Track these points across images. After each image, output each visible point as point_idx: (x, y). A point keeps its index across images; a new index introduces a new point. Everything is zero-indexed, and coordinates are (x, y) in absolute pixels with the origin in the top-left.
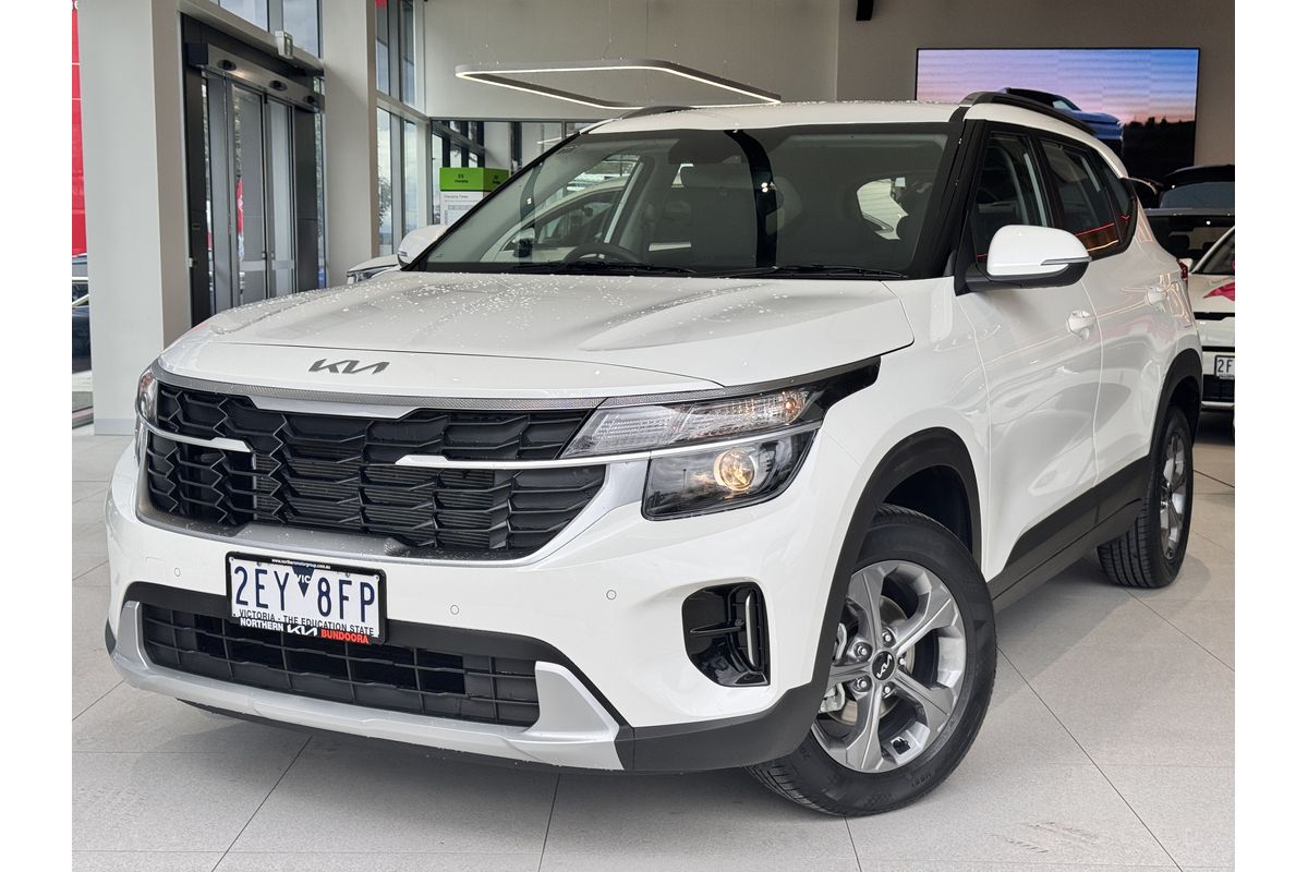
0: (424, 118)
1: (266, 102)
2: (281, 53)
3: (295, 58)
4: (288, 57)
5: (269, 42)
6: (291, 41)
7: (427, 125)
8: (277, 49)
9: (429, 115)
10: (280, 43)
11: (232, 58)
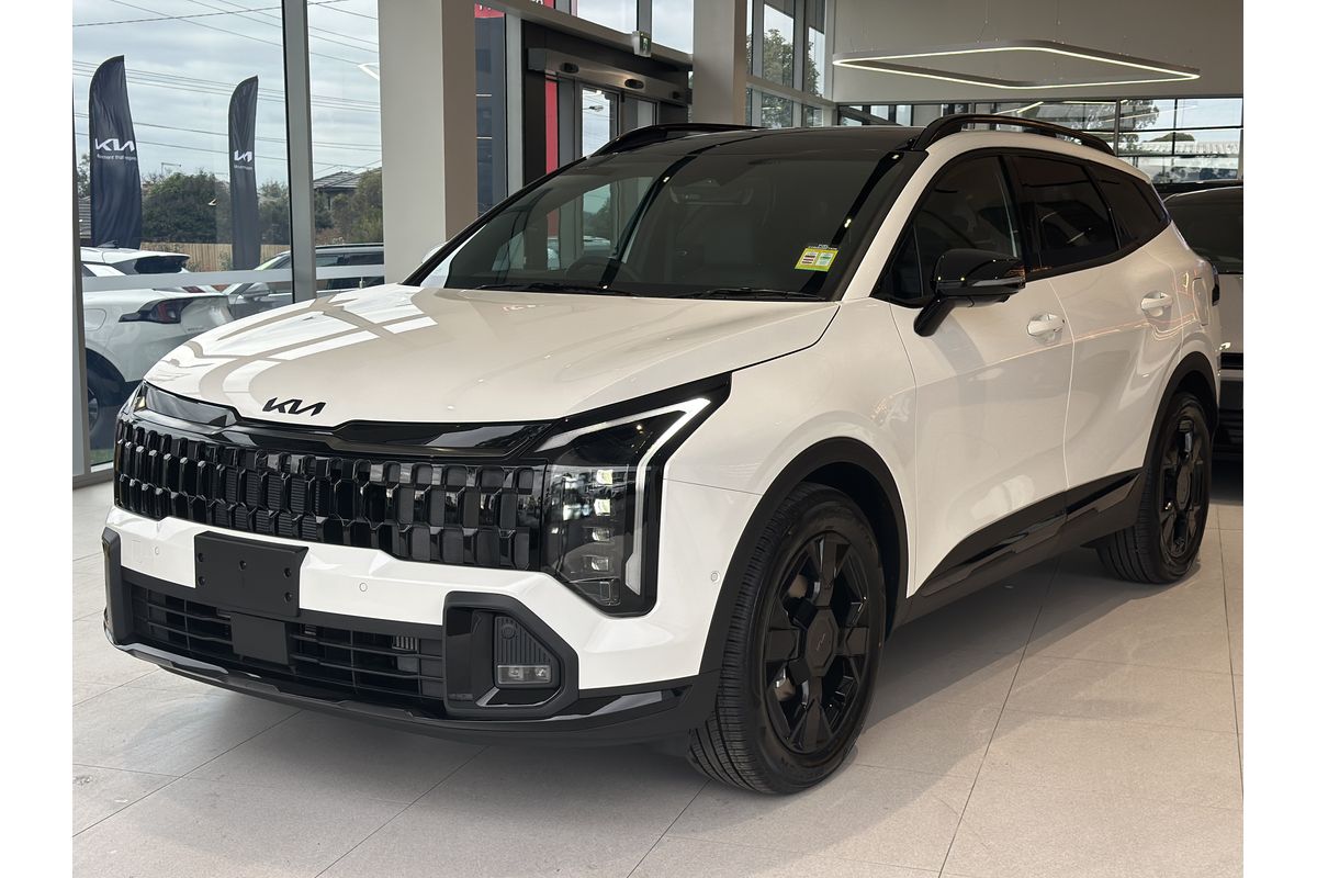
0: (828, 103)
1: (623, 101)
2: (637, 52)
3: (652, 55)
4: (645, 55)
5: (624, 42)
6: (650, 40)
7: (834, 111)
8: (633, 49)
9: (835, 101)
10: (636, 41)
11: (572, 60)
